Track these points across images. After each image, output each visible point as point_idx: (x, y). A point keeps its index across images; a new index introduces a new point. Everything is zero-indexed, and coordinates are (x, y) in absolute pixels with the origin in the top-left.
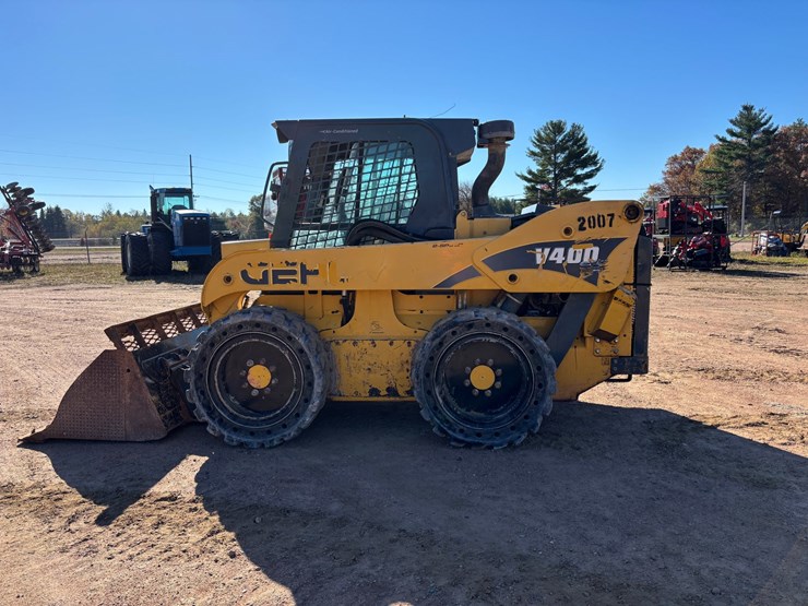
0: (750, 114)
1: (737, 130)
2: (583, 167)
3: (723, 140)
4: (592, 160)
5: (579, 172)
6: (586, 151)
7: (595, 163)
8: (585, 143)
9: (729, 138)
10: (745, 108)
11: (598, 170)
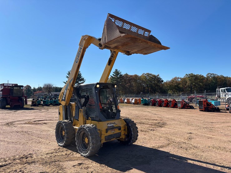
0: (117, 71)
1: (115, 74)
2: (81, 81)
3: (112, 76)
4: (83, 79)
5: (80, 82)
6: (81, 77)
7: (83, 80)
8: (81, 75)
9: (113, 76)
10: (116, 70)
11: (84, 82)
